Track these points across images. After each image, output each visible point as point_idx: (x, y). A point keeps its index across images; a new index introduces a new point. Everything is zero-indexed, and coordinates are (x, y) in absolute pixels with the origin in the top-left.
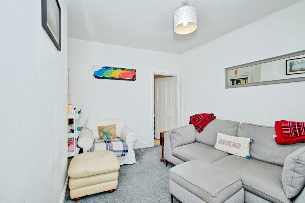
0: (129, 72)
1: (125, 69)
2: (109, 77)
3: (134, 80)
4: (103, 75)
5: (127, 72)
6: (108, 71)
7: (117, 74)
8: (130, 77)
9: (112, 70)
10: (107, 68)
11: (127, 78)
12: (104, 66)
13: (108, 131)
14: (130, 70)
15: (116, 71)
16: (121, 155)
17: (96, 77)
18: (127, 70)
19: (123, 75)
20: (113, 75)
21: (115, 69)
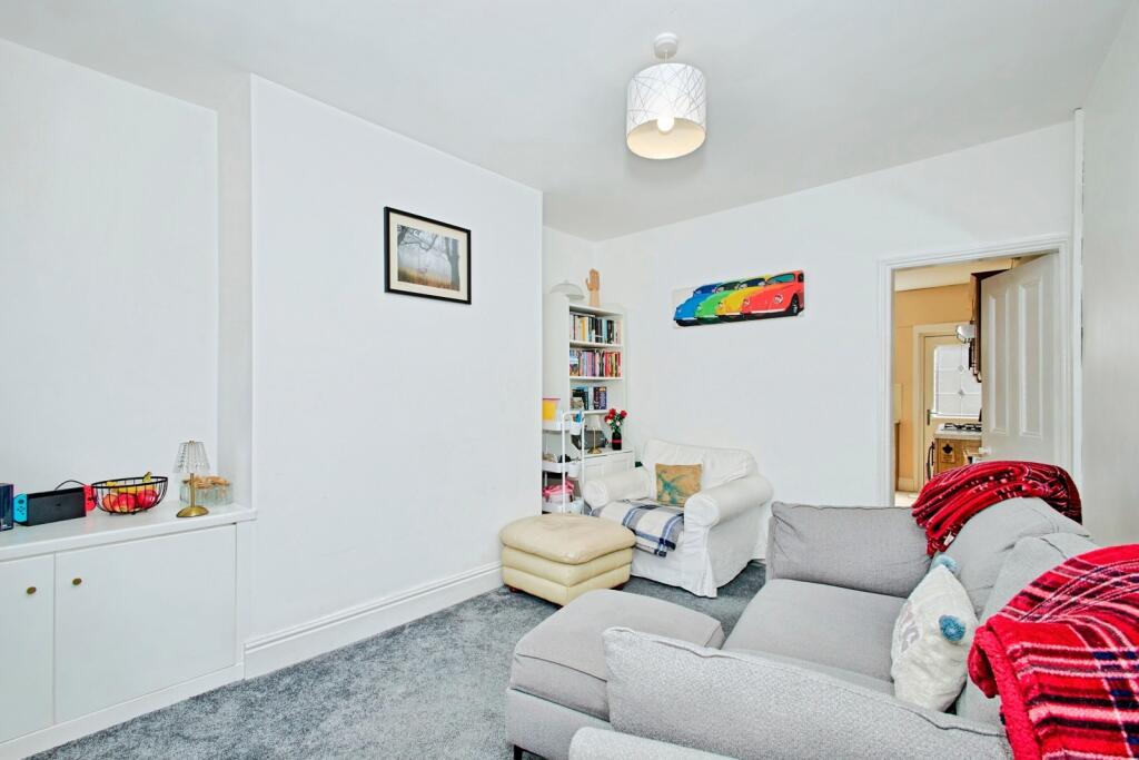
0: (775, 286)
1: (762, 280)
2: (713, 316)
3: (796, 314)
4: (697, 315)
5: (768, 288)
6: (709, 298)
7: (734, 302)
8: (780, 305)
9: (722, 292)
10: (706, 290)
11: (767, 309)
12: (700, 285)
13: (673, 480)
14: (779, 279)
15: (732, 294)
16: (653, 551)
17: (682, 323)
18: (768, 282)
19: (755, 300)
20: (724, 310)
21: (730, 286)
